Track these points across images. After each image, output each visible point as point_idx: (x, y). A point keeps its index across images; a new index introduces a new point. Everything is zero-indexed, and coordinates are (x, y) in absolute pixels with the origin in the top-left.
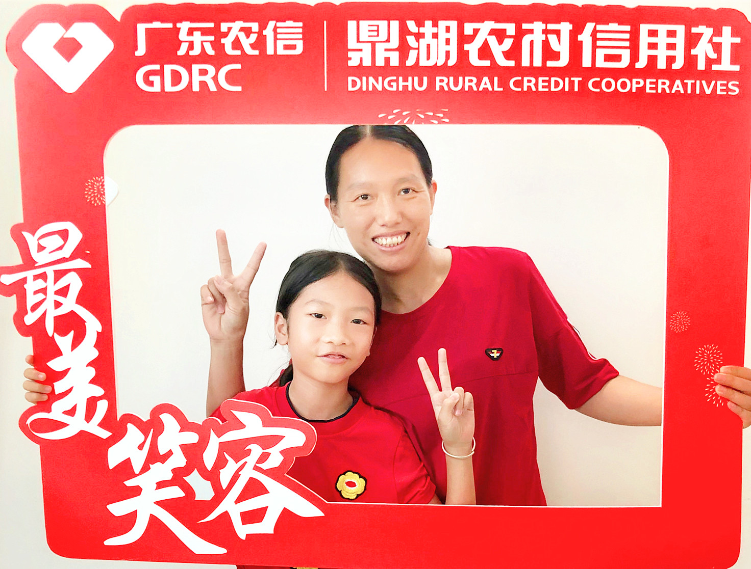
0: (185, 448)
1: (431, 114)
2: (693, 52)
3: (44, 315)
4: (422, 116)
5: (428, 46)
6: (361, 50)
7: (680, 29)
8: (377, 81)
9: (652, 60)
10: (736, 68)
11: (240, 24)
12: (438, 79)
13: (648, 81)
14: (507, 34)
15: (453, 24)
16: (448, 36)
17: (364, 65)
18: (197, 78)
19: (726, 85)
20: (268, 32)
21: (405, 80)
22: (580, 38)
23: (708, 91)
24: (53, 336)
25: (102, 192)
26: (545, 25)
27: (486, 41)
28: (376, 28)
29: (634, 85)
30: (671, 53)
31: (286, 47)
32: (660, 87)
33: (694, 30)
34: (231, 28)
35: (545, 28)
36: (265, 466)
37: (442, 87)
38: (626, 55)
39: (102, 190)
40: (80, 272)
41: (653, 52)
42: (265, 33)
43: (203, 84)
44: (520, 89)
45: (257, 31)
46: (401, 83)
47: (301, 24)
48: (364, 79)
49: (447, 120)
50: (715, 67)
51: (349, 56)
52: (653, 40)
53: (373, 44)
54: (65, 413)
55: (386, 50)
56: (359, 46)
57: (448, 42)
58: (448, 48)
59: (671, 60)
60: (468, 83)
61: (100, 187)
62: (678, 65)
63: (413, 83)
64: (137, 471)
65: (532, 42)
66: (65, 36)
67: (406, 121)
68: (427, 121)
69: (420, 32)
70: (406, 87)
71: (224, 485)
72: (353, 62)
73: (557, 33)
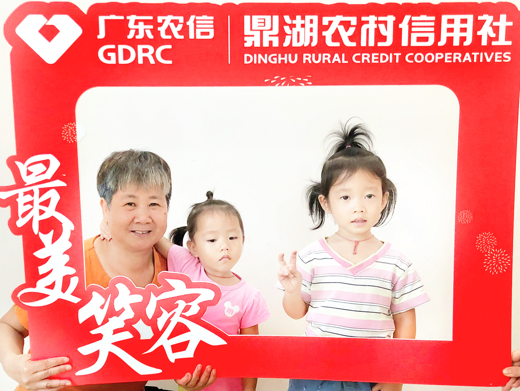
0: (134, 306)
1: (300, 79)
2: (479, 33)
3: (31, 220)
4: (294, 81)
5: (298, 33)
6: (253, 36)
7: (470, 18)
8: (264, 57)
9: (450, 39)
10: (509, 43)
11: (170, 17)
12: (305, 55)
13: (446, 54)
14: (352, 24)
15: (315, 18)
16: (311, 26)
17: (255, 46)
18: (141, 55)
19: (502, 55)
20: (190, 23)
21: (283, 57)
22: (400, 26)
23: (489, 60)
24: (38, 234)
25: (75, 134)
26: (376, 18)
27: (337, 30)
28: (263, 21)
29: (437, 57)
30: (463, 34)
31: (203, 34)
32: (455, 58)
33: (480, 18)
34: (165, 20)
35: (376, 20)
36: (188, 314)
37: (307, 61)
38: (432, 37)
39: (74, 132)
40: (58, 189)
41: (450, 35)
42: (188, 23)
43: (145, 59)
44: (359, 62)
45: (183, 22)
46: (280, 59)
47: (212, 18)
48: (255, 55)
49: (311, 83)
50: (494, 43)
51: (245, 40)
52: (451, 26)
53: (261, 31)
54: (47, 287)
55: (270, 36)
56: (252, 33)
57: (311, 30)
58: (311, 34)
59: (463, 39)
60: (325, 58)
61: (73, 130)
62: (468, 42)
63: (288, 58)
64: (99, 323)
65: (368, 30)
66: (47, 24)
67: (283, 84)
68: (297, 84)
69: (293, 23)
70: (283, 61)
71: (160, 328)
72: (248, 44)
73: (385, 23)
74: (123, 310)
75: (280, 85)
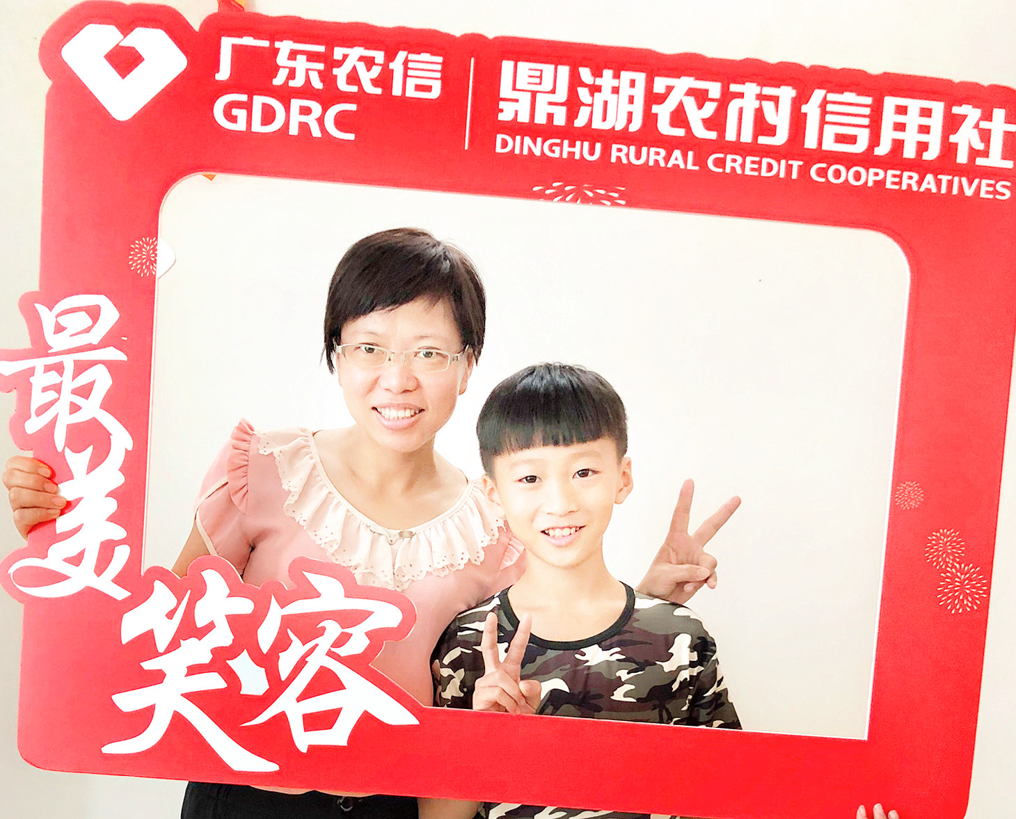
0: (233, 620)
1: (602, 192)
2: (953, 139)
3: (54, 421)
4: (591, 194)
5: (606, 103)
6: (517, 101)
7: (938, 108)
8: (535, 143)
9: (898, 145)
10: (1009, 164)
11: (360, 51)
12: (615, 147)
13: (890, 172)
14: (710, 96)
15: (640, 78)
16: (632, 92)
17: (519, 120)
18: (296, 118)
19: (994, 186)
20: (397, 66)
21: (572, 145)
22: (804, 109)
23: (969, 192)
24: (63, 451)
25: (153, 259)
26: (759, 88)
27: (681, 105)
28: (538, 74)
29: (870, 177)
30: (923, 138)
31: (419, 88)
32: (905, 182)
33: (956, 110)
34: (348, 55)
35: (759, 92)
36: (343, 651)
37: (619, 158)
38: (863, 137)
39: (153, 255)
40: (111, 366)
41: (899, 135)
42: (391, 66)
43: (304, 127)
44: (720, 170)
45: (382, 62)
46: (566, 149)
47: (440, 59)
48: (518, 138)
49: (623, 202)
50: (980, 161)
51: (500, 107)
52: (901, 119)
53: (534, 94)
54: (68, 560)
55: (550, 103)
56: (515, 95)
57: (631, 100)
58: (631, 108)
59: (922, 147)
60: (653, 155)
61: (152, 251)
62: (931, 154)
63: (581, 150)
64: (161, 649)
65: (741, 110)
66: (121, 44)
67: (568, 199)
68: (597, 200)
69: (596, 83)
70: (572, 154)
71: (284, 675)
72: (506, 116)
73: (775, 99)
74: (210, 627)
75: (563, 200)
